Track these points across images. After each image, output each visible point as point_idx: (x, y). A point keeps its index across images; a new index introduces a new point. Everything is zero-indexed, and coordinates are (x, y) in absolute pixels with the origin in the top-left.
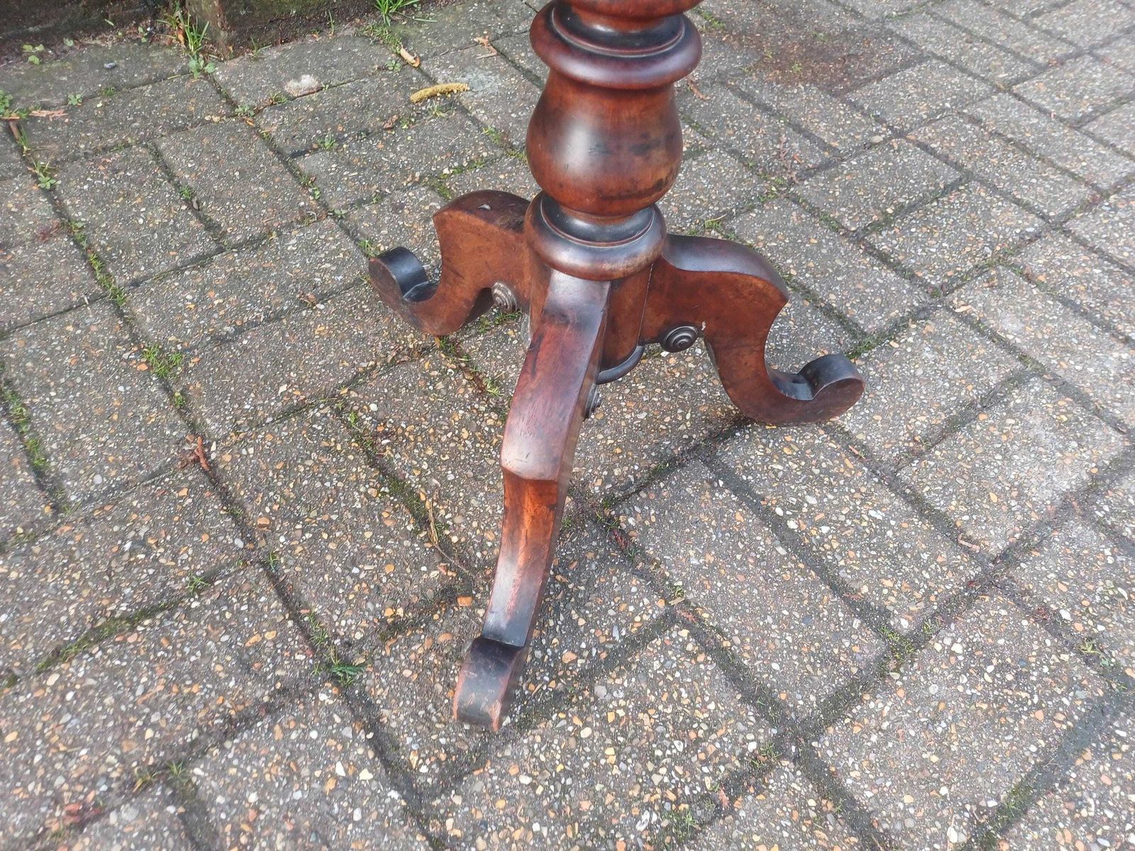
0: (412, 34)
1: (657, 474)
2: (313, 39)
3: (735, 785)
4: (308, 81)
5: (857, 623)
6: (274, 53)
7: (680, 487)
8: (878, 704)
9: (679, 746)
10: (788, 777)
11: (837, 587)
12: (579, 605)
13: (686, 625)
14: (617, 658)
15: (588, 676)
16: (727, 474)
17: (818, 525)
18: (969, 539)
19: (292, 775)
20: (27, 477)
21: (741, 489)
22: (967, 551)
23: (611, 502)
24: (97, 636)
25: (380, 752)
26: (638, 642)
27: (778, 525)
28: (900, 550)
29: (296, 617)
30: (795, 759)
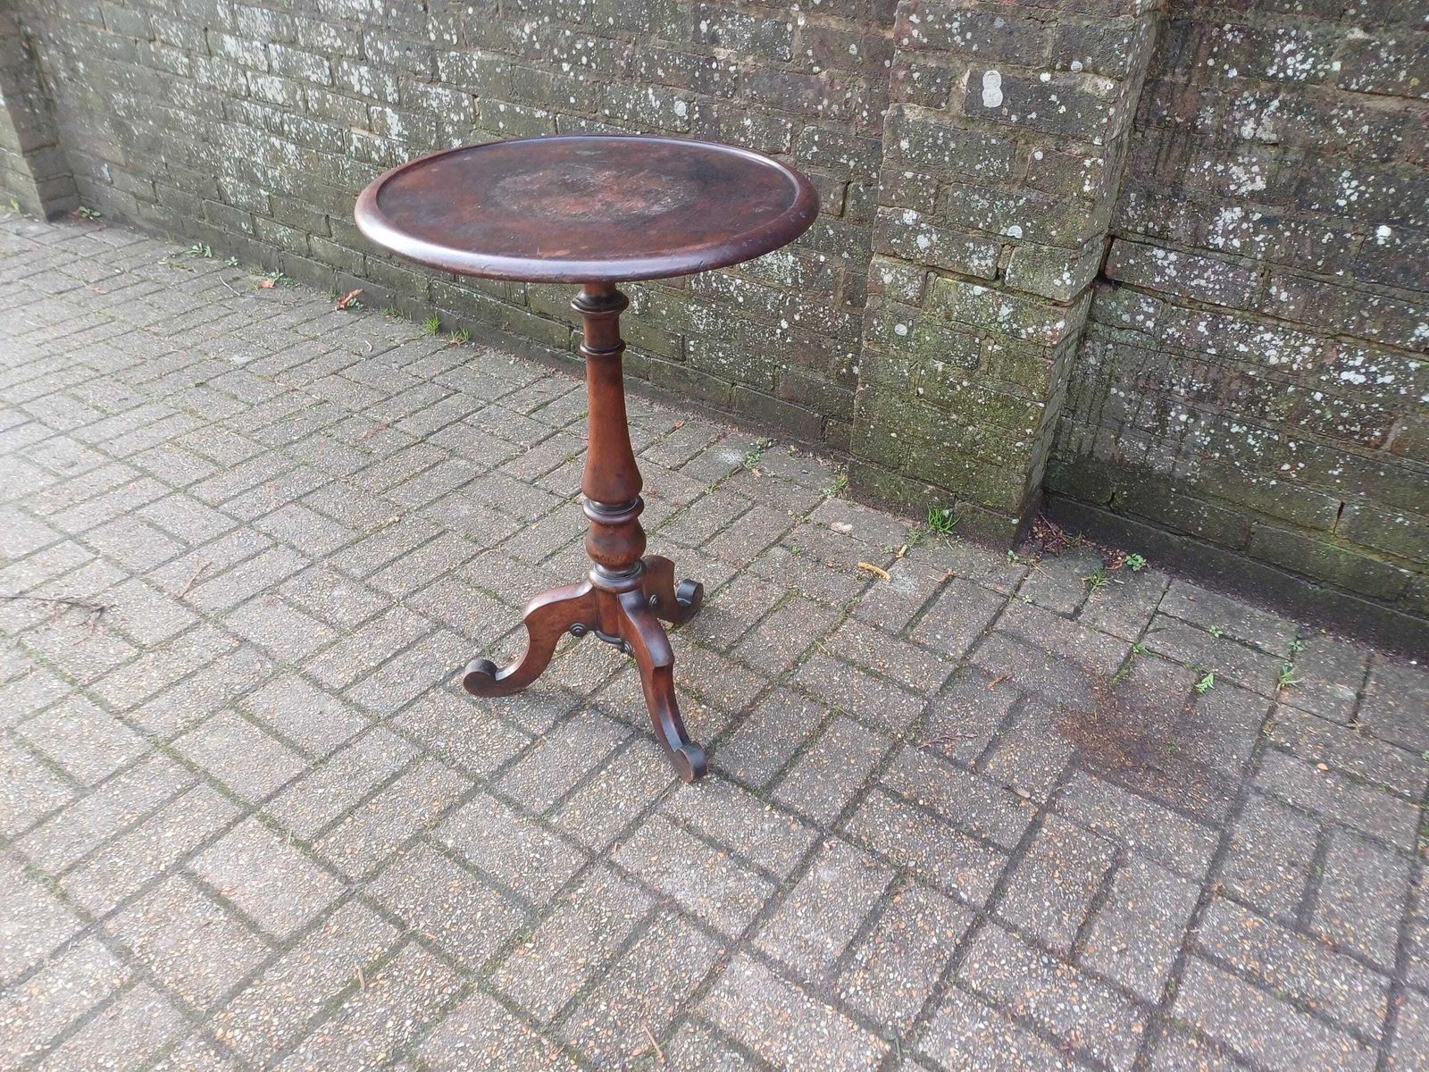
0: (930, 545)
1: (618, 719)
2: (889, 516)
3: (461, 769)
4: (848, 528)
5: (551, 802)
6: (861, 509)
7: (611, 728)
8: (508, 814)
9: (474, 749)
10: (467, 785)
11: (570, 793)
12: (533, 707)
13: (533, 743)
14: (509, 723)
15: (500, 716)
16: (627, 743)
17: (606, 782)
18: (619, 846)
19: (446, 651)
20: (548, 553)
21: (619, 750)
22: (610, 846)
23: (595, 707)
24: (487, 592)
25: (456, 670)
26: (520, 728)
27: (602, 766)
28: (601, 817)
29: (508, 633)
30: (475, 786)
